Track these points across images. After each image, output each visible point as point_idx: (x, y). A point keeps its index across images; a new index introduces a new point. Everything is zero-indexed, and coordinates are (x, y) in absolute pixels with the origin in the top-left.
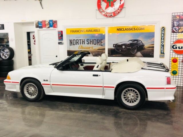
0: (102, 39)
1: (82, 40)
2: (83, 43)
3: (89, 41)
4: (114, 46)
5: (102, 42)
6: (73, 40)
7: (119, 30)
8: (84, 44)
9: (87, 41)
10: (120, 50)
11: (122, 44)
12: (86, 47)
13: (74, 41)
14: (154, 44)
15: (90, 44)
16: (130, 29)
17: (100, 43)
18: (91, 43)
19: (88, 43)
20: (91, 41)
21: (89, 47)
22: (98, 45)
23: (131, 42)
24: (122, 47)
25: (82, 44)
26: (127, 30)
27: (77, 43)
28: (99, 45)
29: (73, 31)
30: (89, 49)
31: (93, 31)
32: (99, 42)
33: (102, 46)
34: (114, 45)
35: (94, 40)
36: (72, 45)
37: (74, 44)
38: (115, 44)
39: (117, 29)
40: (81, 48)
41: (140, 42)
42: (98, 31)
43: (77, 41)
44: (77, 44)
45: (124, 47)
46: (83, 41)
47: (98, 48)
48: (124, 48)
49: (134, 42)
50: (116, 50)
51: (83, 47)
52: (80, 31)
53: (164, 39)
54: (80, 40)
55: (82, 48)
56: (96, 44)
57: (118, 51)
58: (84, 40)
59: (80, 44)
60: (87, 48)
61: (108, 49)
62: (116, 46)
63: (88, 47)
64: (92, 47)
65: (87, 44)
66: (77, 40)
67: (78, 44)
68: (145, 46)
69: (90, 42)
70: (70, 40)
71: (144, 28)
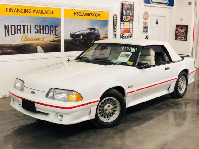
0: (57, 26)
1: (27, 26)
2: (29, 31)
3: (38, 28)
4: (71, 37)
5: (57, 31)
6: (11, 26)
7: (77, 14)
8: (31, 33)
9: (35, 28)
10: (78, 42)
11: (80, 34)
12: (33, 38)
13: (13, 27)
14: (108, 34)
15: (40, 33)
16: (88, 14)
17: (54, 32)
18: (42, 31)
19: (37, 32)
20: (42, 28)
21: (39, 38)
22: (51, 34)
23: (88, 31)
24: (80, 38)
25: (28, 33)
26: (85, 15)
27: (19, 31)
28: (53, 34)
29: (11, 10)
30: (38, 41)
31: (44, 12)
32: (53, 30)
33: (57, 35)
34: (71, 34)
35: (45, 26)
36: (9, 35)
37: (13, 33)
38: (73, 33)
39: (75, 13)
40: (25, 40)
41: (97, 31)
42: (51, 13)
43: (19, 28)
44: (18, 33)
45: (81, 37)
46: (29, 28)
47: (51, 40)
48: (82, 39)
49: (91, 32)
50: (74, 42)
51: (29, 38)
52: (23, 11)
53: (116, 28)
54: (24, 26)
55: (28, 40)
56: (48, 34)
57: (75, 43)
58: (30, 26)
59: (24, 33)
60: (34, 40)
61: (65, 40)
62: (74, 36)
63: (36, 38)
64: (43, 38)
65: (35, 32)
66: (18, 26)
67: (21, 33)
68: (100, 36)
69: (40, 29)
70: (5, 25)
71: (100, 14)
